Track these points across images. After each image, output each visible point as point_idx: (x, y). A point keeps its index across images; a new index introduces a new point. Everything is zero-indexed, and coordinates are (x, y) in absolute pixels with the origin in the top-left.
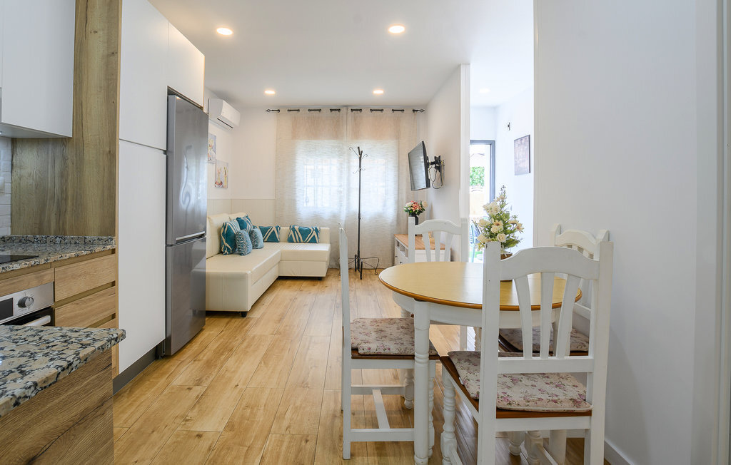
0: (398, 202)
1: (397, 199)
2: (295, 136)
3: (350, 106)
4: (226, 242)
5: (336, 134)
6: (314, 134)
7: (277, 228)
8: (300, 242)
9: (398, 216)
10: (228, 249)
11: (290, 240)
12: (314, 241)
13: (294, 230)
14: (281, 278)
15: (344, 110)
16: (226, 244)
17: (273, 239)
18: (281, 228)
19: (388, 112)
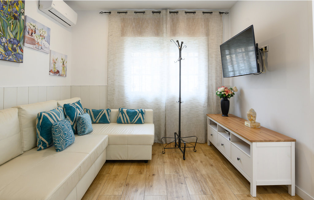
0: (209, 88)
1: (207, 85)
2: (123, 33)
3: (169, 9)
4: (41, 135)
5: (158, 32)
6: (139, 31)
7: (107, 110)
8: (128, 123)
9: (209, 99)
10: (44, 143)
11: (119, 122)
12: (140, 122)
13: (122, 112)
14: (109, 162)
15: (164, 12)
16: (41, 137)
17: (104, 120)
18: (112, 110)
19: (199, 15)
